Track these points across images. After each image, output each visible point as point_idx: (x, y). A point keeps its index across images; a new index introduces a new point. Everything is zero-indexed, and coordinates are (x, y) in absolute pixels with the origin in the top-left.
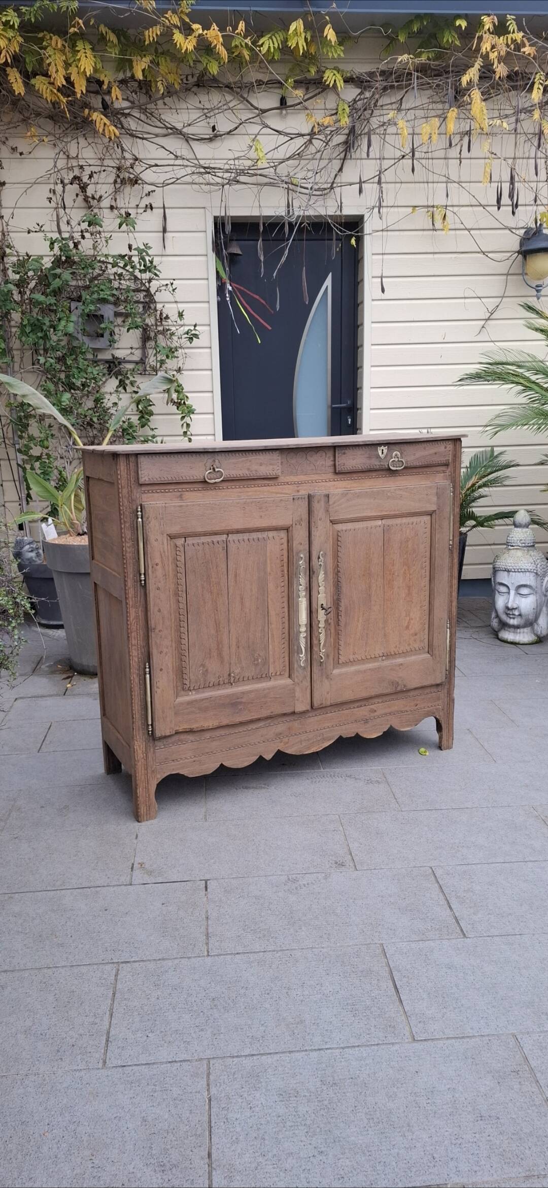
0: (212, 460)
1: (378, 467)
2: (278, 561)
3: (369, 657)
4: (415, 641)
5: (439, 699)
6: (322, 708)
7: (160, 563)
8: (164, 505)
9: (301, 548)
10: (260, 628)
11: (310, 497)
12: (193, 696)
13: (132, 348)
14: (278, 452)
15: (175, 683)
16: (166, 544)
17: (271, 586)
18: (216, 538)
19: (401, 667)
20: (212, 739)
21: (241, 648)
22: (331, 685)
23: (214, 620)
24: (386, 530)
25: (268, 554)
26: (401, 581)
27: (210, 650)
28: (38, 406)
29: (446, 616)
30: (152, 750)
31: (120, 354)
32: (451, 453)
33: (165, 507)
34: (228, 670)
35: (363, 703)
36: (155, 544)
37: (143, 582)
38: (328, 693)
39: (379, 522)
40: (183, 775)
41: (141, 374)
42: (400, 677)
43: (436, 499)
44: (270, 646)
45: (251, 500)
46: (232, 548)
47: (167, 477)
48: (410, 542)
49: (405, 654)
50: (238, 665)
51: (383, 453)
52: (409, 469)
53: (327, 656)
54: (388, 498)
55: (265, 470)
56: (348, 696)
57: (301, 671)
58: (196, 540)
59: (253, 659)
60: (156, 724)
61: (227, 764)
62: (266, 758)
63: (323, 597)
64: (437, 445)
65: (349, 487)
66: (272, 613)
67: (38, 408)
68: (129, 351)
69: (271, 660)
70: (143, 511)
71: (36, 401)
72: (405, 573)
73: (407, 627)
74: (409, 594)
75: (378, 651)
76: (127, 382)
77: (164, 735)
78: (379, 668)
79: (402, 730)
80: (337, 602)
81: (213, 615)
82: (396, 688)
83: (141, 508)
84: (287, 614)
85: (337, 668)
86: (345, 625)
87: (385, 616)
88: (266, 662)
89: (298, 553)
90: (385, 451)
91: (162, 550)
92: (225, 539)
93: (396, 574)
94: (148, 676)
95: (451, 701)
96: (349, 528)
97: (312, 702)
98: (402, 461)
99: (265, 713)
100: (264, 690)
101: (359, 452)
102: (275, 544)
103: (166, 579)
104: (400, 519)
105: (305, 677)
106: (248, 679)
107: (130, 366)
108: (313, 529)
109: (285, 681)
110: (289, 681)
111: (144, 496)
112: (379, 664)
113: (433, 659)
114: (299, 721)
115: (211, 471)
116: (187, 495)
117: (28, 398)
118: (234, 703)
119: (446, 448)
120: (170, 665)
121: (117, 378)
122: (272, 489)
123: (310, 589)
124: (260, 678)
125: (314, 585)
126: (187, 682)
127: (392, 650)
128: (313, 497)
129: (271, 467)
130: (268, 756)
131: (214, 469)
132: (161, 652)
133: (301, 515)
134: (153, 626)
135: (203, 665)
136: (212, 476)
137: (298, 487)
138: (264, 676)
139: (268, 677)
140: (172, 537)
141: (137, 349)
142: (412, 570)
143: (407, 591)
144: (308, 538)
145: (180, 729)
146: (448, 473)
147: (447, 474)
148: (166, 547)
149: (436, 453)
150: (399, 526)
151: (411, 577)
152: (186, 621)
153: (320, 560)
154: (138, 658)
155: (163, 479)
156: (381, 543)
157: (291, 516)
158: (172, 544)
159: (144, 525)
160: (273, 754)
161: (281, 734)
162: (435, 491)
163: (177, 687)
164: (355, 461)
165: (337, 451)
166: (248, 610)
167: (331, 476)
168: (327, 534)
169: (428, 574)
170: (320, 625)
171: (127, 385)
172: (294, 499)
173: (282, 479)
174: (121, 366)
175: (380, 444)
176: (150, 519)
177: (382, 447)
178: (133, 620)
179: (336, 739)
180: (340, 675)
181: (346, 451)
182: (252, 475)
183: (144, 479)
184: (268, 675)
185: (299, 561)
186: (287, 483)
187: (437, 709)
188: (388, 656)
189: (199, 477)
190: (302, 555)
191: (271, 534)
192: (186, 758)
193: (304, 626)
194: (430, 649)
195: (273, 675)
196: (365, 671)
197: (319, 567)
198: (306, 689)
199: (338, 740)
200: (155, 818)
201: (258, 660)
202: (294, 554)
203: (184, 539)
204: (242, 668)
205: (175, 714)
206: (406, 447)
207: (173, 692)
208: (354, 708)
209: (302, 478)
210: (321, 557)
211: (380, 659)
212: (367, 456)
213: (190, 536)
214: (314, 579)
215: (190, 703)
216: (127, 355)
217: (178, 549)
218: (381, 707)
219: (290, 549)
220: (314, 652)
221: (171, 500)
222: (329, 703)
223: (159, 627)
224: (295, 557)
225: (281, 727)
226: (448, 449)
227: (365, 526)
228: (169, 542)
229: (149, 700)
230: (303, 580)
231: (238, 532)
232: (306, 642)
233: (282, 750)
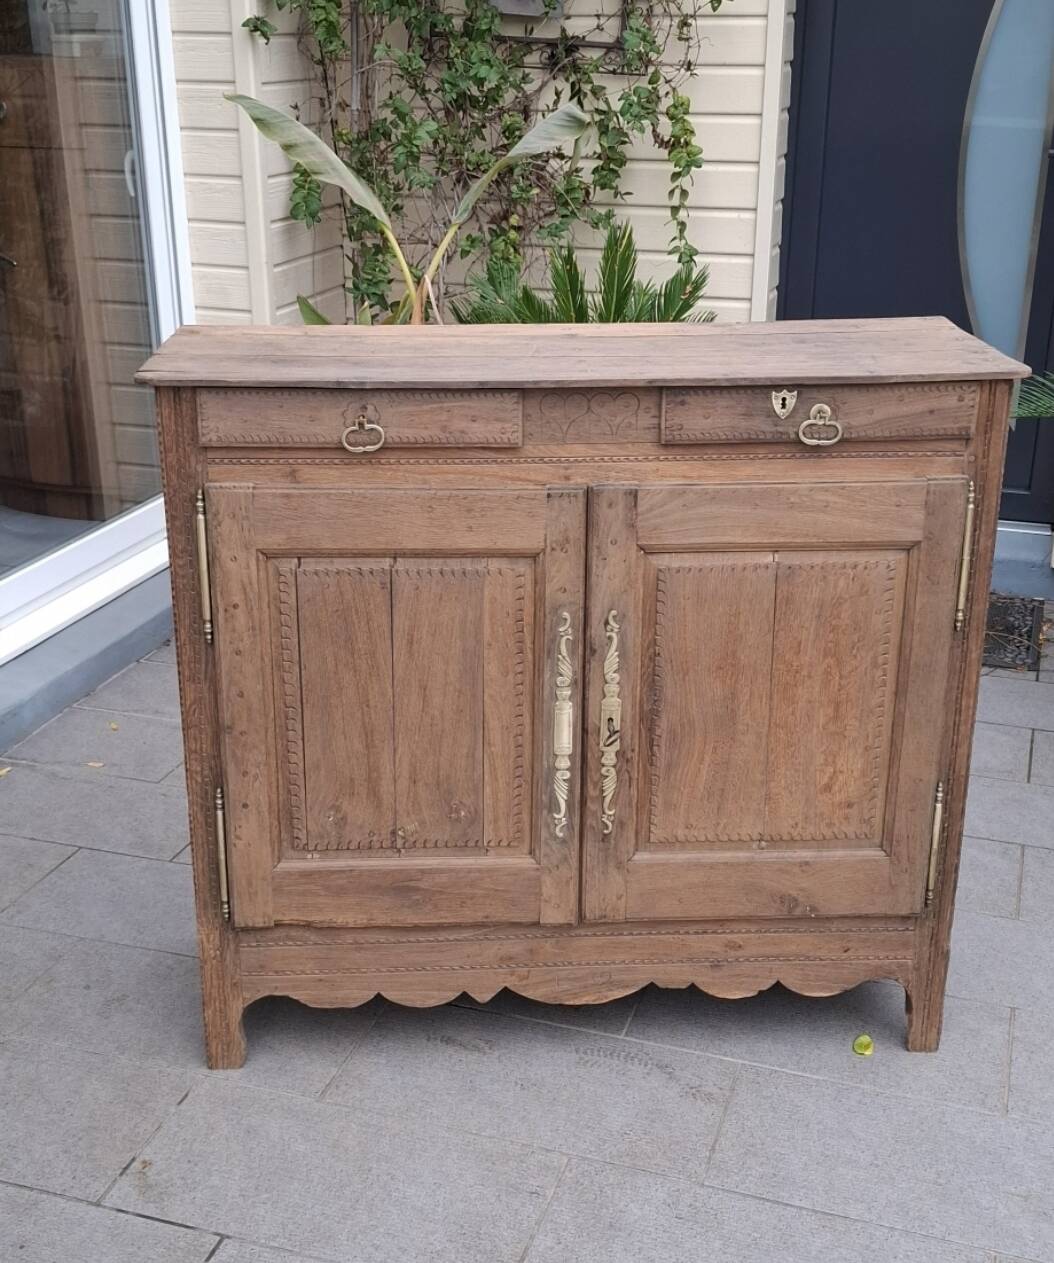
0: (357, 405)
1: (769, 436)
2: (510, 621)
3: (726, 839)
4: (846, 818)
5: (905, 945)
6: (607, 925)
7: (242, 605)
8: (251, 490)
9: (563, 597)
10: (465, 751)
11: (589, 494)
12: (313, 862)
13: (598, 16)
14: (516, 394)
15: (276, 832)
16: (253, 567)
17: (492, 669)
18: (367, 565)
19: (804, 868)
20: (358, 946)
21: (420, 784)
22: (626, 882)
23: (360, 723)
24: (783, 577)
25: (487, 606)
26: (817, 689)
27: (352, 780)
28: (316, 169)
29: (930, 775)
30: (232, 947)
31: (577, 27)
32: (976, 411)
33: (253, 495)
34: (391, 823)
35: (710, 927)
36: (231, 566)
37: (209, 637)
38: (619, 898)
39: (768, 558)
40: (297, 1001)
41: (614, 72)
42: (802, 890)
43: (923, 517)
44: (488, 790)
45: (448, 493)
46: (404, 586)
47: (259, 435)
48: (846, 606)
49: (821, 842)
50: (413, 816)
51: (784, 406)
52: (850, 444)
53: (621, 824)
54: (792, 506)
55: (479, 432)
56: (666, 909)
57: (555, 846)
58: (322, 565)
59: (447, 809)
60: (235, 902)
61: (391, 995)
62: (477, 999)
63: (613, 705)
64: (937, 393)
65: (695, 474)
66: (493, 724)
67: (316, 173)
68: (594, 22)
69: (488, 816)
70: (207, 500)
71: (313, 158)
72: (827, 673)
73: (828, 788)
74: (836, 717)
75: (750, 828)
76: (587, 88)
77: (251, 924)
78: (747, 864)
79: (807, 994)
80: (647, 718)
81: (359, 715)
82: (790, 910)
83: (203, 494)
84: (528, 729)
85: (645, 849)
86: (669, 766)
87: (772, 758)
88: (476, 817)
89: (556, 609)
90: (791, 402)
91: (246, 580)
92: (387, 567)
93: (805, 673)
94: (220, 813)
95: (939, 956)
96: (687, 565)
97: (580, 909)
98: (835, 426)
99: (469, 915)
100: (470, 871)
101: (722, 402)
102: (504, 584)
103: (255, 636)
104: (821, 554)
105: (566, 859)
106: (436, 846)
107: (595, 54)
108: (595, 562)
109: (523, 861)
110: (527, 862)
111: (213, 469)
112: (748, 854)
113: (891, 862)
114: (553, 940)
115: (356, 428)
116: (306, 472)
117: (299, 150)
118: (402, 887)
119: (961, 399)
120: (264, 800)
121: (567, 80)
122: (507, 470)
123: (582, 687)
124: (463, 846)
125: (593, 676)
126: (302, 835)
127: (785, 828)
128: (599, 493)
129: (498, 426)
130: (483, 996)
131: (361, 425)
132: (245, 774)
133: (566, 530)
134: (227, 722)
135: (337, 809)
136: (360, 438)
137: (566, 468)
138: (471, 844)
139: (480, 848)
140: (268, 555)
141: (610, 17)
142: (849, 668)
143: (830, 711)
144: (582, 579)
145: (286, 919)
146: (967, 457)
147: (965, 458)
148: (255, 573)
149: (932, 412)
150: (816, 568)
151: (843, 682)
152: (299, 718)
153: (609, 627)
154: (203, 777)
155: (249, 439)
156: (768, 604)
157: (543, 532)
158: (271, 570)
159: (210, 527)
160: (493, 995)
161: (511, 958)
162: (922, 497)
163: (280, 842)
164: (709, 420)
165: (664, 396)
166: (437, 713)
167: (652, 450)
168: (628, 573)
169: (891, 678)
170: (603, 761)
171: (585, 95)
172: (549, 496)
173: (529, 449)
174: (577, 55)
175: (778, 386)
176: (220, 517)
177: (784, 393)
178: (191, 706)
179: (640, 987)
180: (650, 866)
181: (687, 398)
182: (452, 440)
183: (208, 437)
184: (480, 844)
185: (558, 625)
186: (542, 459)
187: (900, 966)
188: (774, 842)
189: (329, 439)
190: (566, 614)
191: (494, 564)
192: (303, 972)
193: (567, 759)
194: (888, 840)
195: (492, 844)
196: (712, 866)
197: (606, 640)
198: (568, 883)
199: (644, 990)
200: (241, 1066)
201: (457, 811)
202: (547, 611)
203: (296, 560)
204: (422, 823)
205: (274, 890)
206: (846, 394)
207: (269, 849)
208: (687, 933)
209: (580, 450)
210: (611, 622)
211: (755, 845)
212: (740, 409)
213: (308, 556)
214: (594, 664)
215: (307, 875)
216: (590, 32)
217: (282, 579)
218: (751, 940)
219: (539, 599)
220: (588, 813)
221: (272, 480)
222: (621, 918)
223: (241, 726)
224: (548, 616)
225: (514, 946)
226: (967, 401)
227: (730, 563)
228: (262, 564)
229: (222, 857)
230: (567, 670)
231: (416, 554)
232: (571, 791)
233: (512, 989)
